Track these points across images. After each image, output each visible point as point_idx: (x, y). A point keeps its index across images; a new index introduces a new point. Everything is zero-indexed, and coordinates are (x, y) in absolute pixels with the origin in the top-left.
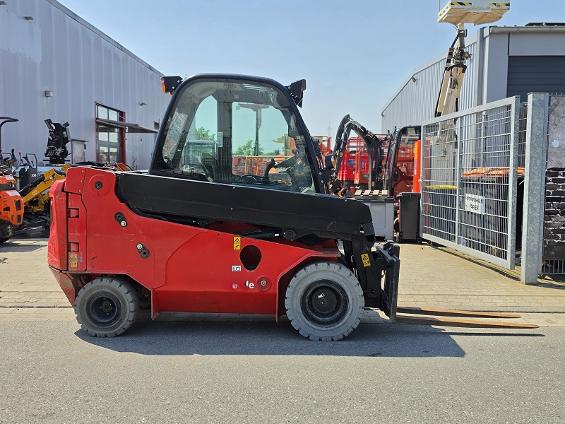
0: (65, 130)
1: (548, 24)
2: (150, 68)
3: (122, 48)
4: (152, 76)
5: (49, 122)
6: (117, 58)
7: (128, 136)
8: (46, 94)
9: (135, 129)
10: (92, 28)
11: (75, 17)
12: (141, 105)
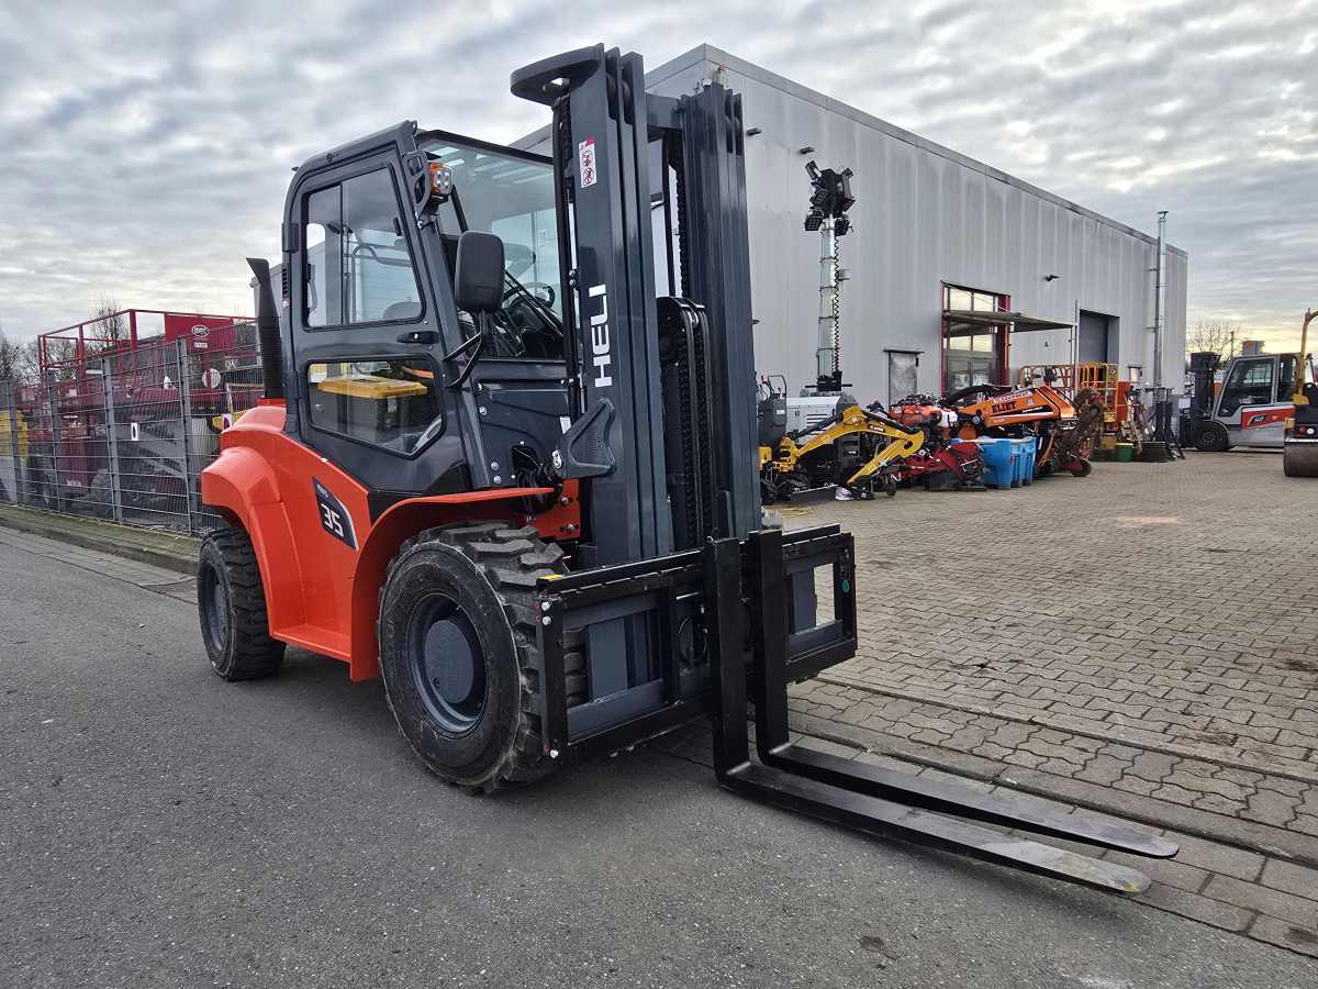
2: (1075, 209)
3: (1007, 179)
4: (1077, 223)
7: (1015, 339)
9: (1030, 325)
10: (940, 150)
11: (903, 136)
12: (1049, 279)
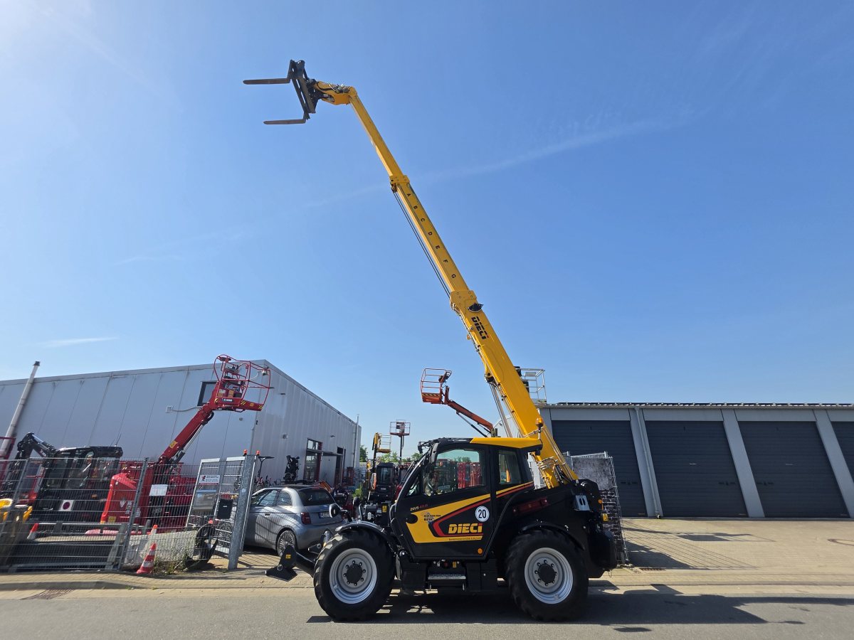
0: (297, 462)
1: (569, 403)
2: (339, 413)
3: (325, 403)
4: (339, 418)
5: (289, 457)
6: (322, 410)
7: (323, 458)
8: (284, 437)
9: (326, 454)
10: (312, 394)
11: (305, 389)
12: (332, 436)
